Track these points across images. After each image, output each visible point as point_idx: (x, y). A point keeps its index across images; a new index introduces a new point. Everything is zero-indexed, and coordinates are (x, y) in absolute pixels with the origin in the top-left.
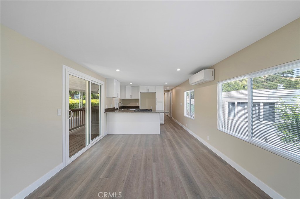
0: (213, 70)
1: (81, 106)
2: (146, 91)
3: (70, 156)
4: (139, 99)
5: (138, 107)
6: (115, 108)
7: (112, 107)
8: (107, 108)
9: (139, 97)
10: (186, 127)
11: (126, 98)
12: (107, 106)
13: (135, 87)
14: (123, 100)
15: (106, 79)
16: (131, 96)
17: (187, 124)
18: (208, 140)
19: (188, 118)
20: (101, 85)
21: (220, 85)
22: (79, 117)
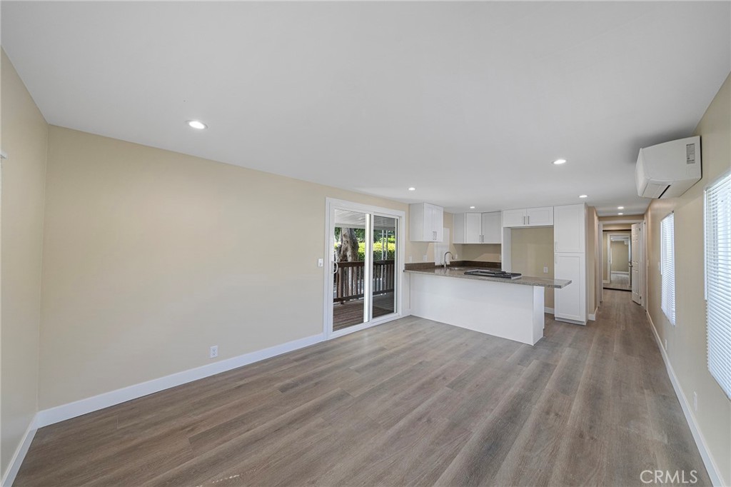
1: (384, 256)
2: (521, 225)
3: (335, 329)
4: (500, 245)
5: (498, 265)
6: (436, 264)
7: (426, 260)
8: (411, 262)
9: (501, 240)
11: (467, 243)
12: (411, 258)
13: (491, 215)
14: (465, 247)
15: (410, 205)
16: (482, 237)
20: (398, 218)
22: (381, 279)
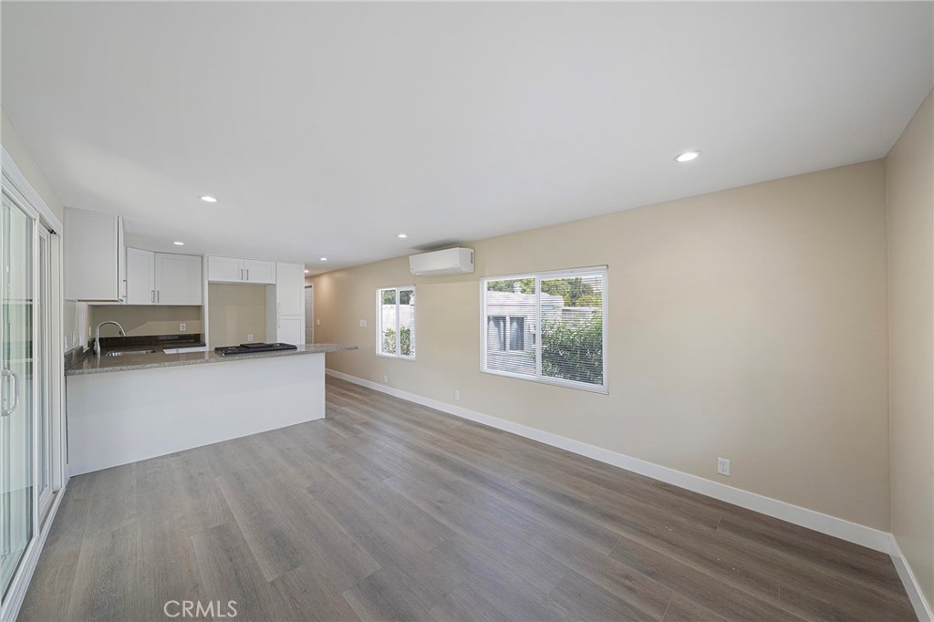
0: (473, 251)
2: (236, 280)
4: (199, 308)
9: (201, 299)
10: (386, 384)
16: (156, 293)
17: (386, 377)
18: (458, 399)
19: (393, 359)
21: (486, 283)
